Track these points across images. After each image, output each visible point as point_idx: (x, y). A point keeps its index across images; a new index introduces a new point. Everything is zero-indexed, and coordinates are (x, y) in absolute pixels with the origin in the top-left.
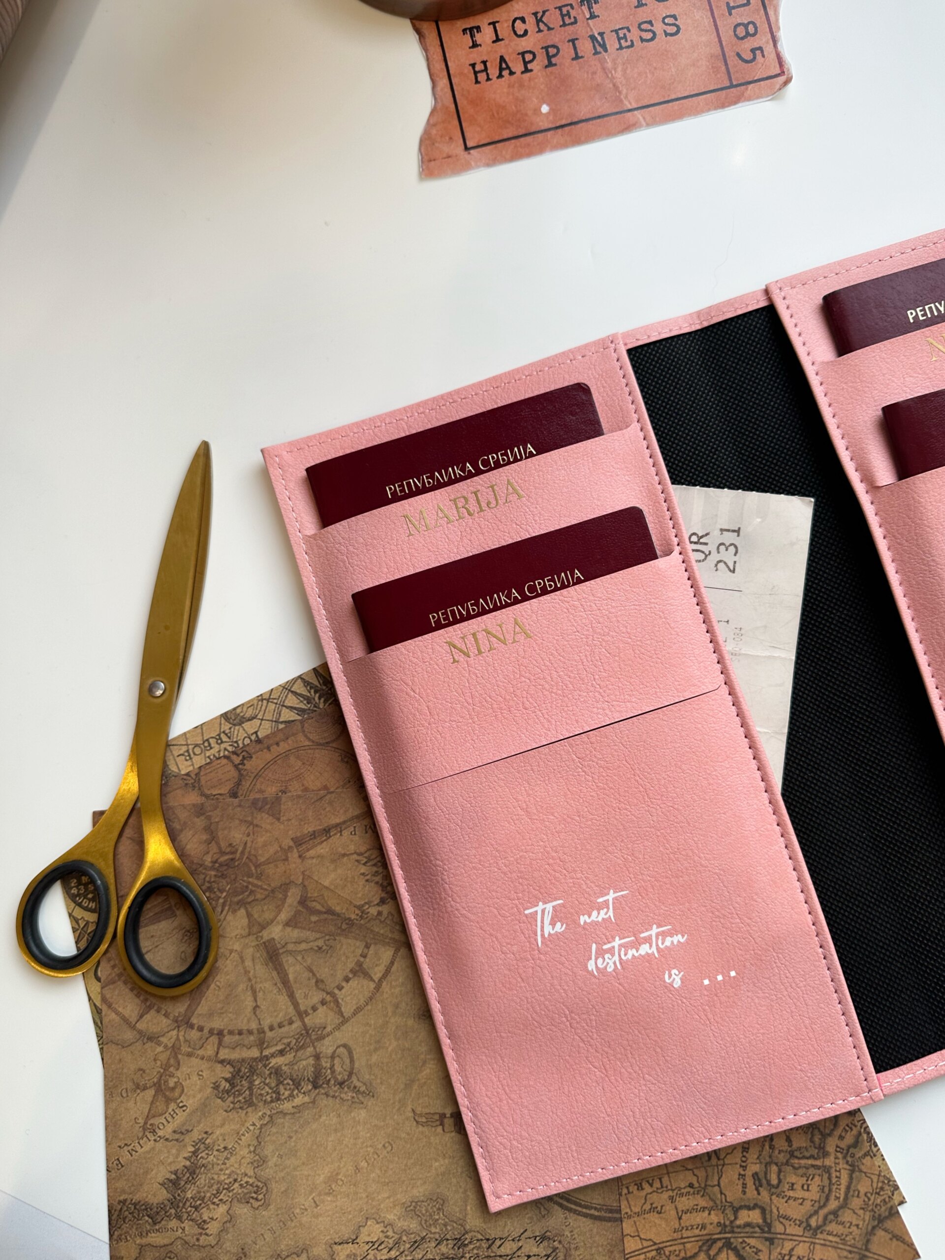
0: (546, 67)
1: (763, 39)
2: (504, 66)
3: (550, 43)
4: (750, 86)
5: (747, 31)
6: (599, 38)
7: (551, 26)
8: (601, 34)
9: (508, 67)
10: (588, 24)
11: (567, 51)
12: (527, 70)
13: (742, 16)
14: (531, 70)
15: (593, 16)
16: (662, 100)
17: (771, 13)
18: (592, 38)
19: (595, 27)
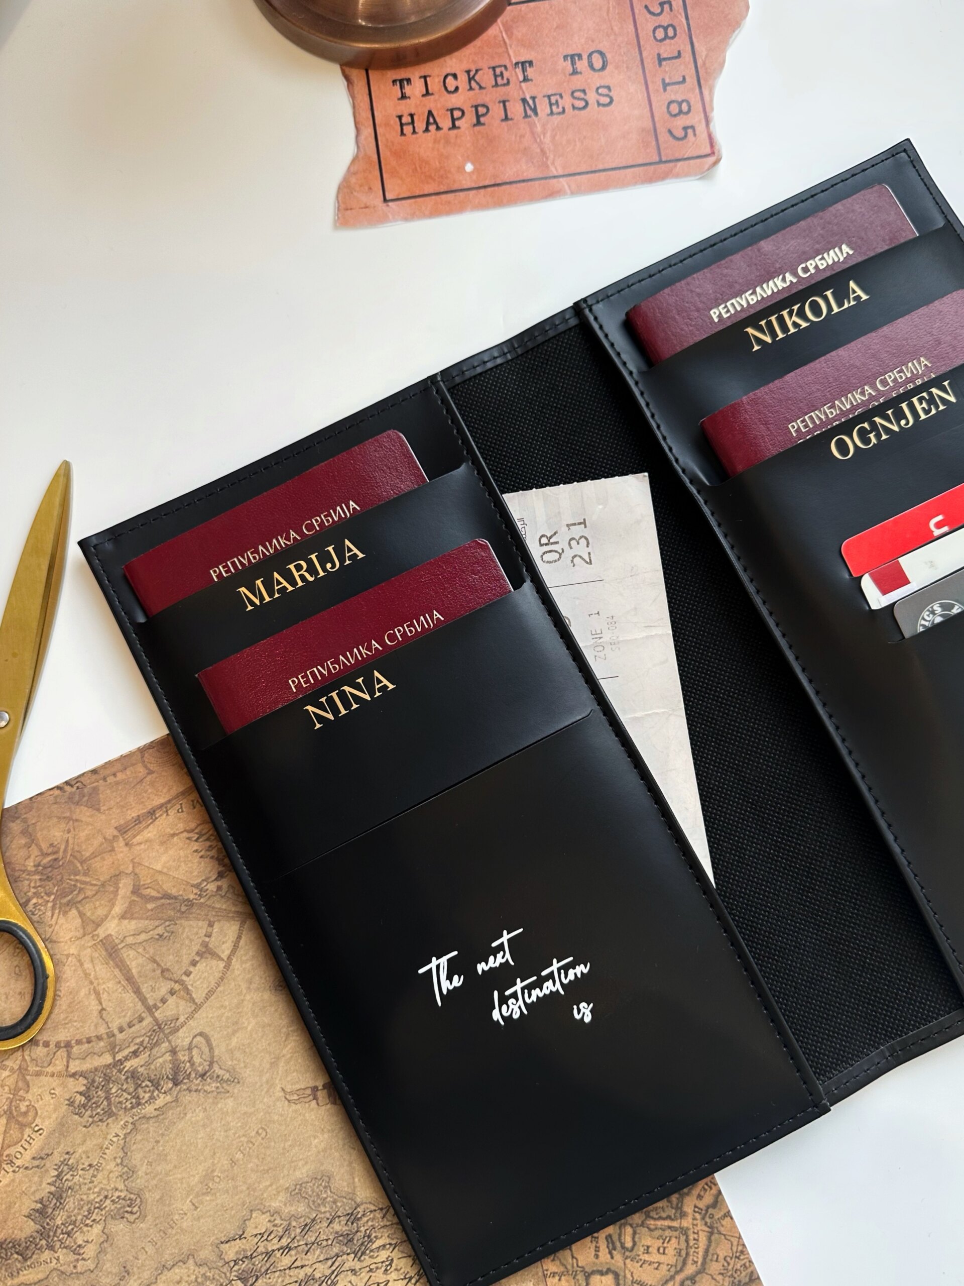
0: (474, 125)
1: (696, 118)
2: (431, 120)
3: (479, 102)
4: (680, 164)
5: (681, 109)
6: (531, 102)
7: (483, 85)
8: (533, 98)
9: (435, 122)
10: (521, 87)
11: (497, 111)
12: (454, 127)
13: (677, 93)
14: (459, 128)
15: (526, 79)
16: (589, 169)
17: (706, 92)
18: (524, 101)
19: (528, 91)
